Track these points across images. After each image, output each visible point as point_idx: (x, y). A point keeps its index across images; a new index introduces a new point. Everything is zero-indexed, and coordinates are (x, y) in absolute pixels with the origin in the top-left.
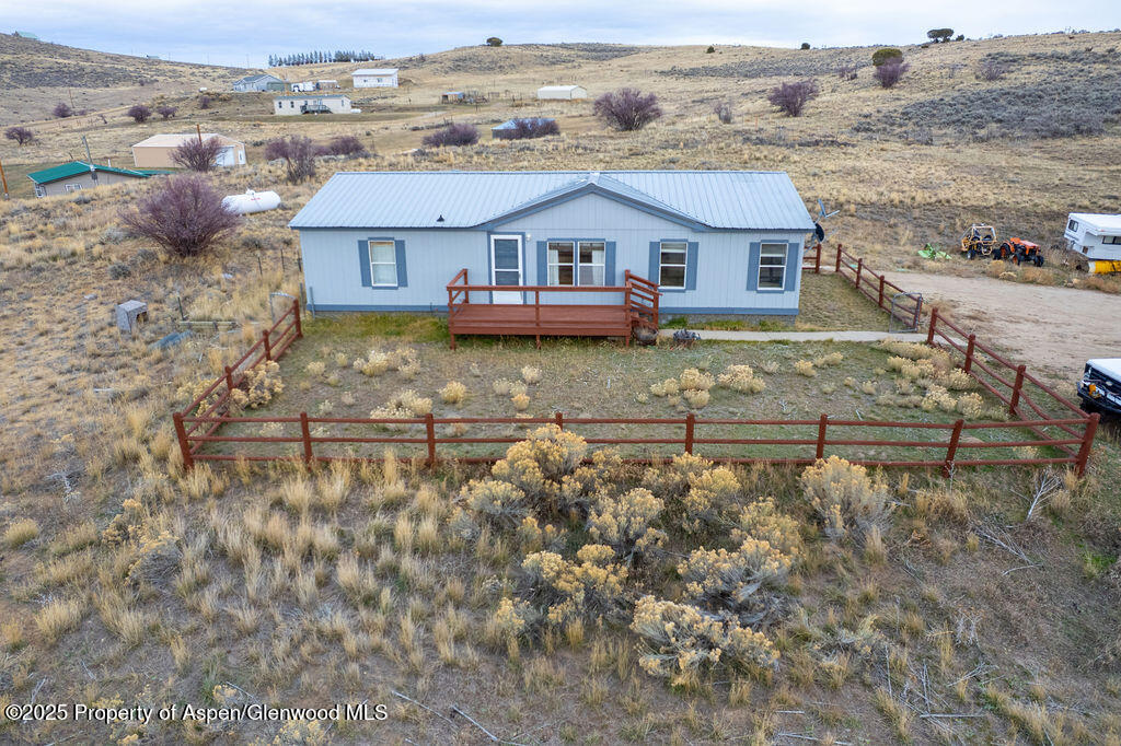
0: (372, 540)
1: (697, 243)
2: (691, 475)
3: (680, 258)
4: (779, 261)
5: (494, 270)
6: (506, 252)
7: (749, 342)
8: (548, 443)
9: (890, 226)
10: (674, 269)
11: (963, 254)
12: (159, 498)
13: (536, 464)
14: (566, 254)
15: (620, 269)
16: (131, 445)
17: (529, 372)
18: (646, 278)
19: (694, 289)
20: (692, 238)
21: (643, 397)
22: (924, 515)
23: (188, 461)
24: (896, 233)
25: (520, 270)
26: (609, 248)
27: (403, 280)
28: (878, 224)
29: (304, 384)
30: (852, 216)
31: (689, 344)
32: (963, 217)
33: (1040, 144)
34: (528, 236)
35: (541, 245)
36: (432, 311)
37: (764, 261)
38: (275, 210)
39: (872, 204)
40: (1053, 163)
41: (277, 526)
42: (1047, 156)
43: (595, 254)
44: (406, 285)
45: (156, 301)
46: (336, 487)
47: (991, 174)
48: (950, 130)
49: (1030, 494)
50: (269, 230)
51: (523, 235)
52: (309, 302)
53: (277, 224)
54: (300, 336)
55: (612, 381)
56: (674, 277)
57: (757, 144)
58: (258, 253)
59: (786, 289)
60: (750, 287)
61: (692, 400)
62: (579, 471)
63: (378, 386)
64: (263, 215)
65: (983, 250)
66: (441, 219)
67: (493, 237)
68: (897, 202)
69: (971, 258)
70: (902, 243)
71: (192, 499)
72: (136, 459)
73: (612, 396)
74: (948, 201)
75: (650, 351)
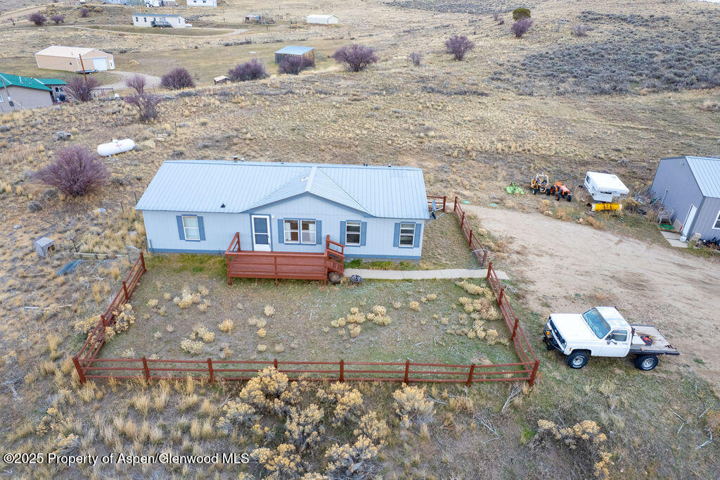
0: (179, 433)
1: (366, 223)
2: (339, 396)
3: (357, 229)
4: (411, 232)
5: (254, 233)
6: (261, 225)
7: (391, 281)
8: (269, 379)
9: (494, 168)
10: (354, 235)
11: (531, 189)
12: (67, 403)
13: (262, 393)
14: (294, 225)
15: (324, 235)
16: (50, 365)
17: (269, 310)
18: (338, 242)
19: (365, 245)
20: (364, 220)
21: (326, 330)
22: (452, 410)
23: (82, 380)
24: (497, 172)
25: (269, 234)
26: (319, 224)
27: (203, 237)
28: (487, 165)
29: (147, 316)
30: (474, 160)
31: (358, 284)
32: (536, 162)
33: (592, 100)
34: (273, 217)
35: (280, 222)
36: (220, 253)
37: (403, 231)
38: (131, 151)
39: (486, 151)
40: (595, 117)
41: (130, 426)
42: (593, 110)
43: (311, 226)
44: (205, 239)
45: (60, 232)
46: (162, 398)
47: (560, 126)
48: (545, 83)
49: (506, 396)
50: (128, 169)
51: (270, 216)
52: (150, 247)
53: (133, 163)
54: (145, 271)
55: (313, 315)
56: (354, 239)
57: (429, 92)
58: (121, 188)
59: (415, 246)
60: (395, 245)
61: (351, 332)
62: (283, 395)
63: (187, 317)
64: (124, 155)
65: (541, 189)
66: (223, 206)
67: (253, 217)
68: (500, 150)
69: (535, 194)
70: (499, 179)
71: (85, 403)
72: (53, 374)
73: (311, 327)
74: (529, 151)
75: (336, 288)
